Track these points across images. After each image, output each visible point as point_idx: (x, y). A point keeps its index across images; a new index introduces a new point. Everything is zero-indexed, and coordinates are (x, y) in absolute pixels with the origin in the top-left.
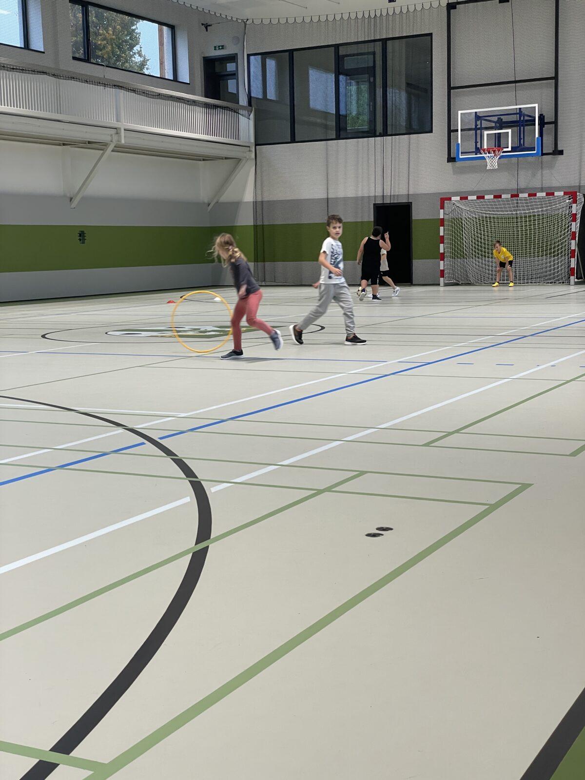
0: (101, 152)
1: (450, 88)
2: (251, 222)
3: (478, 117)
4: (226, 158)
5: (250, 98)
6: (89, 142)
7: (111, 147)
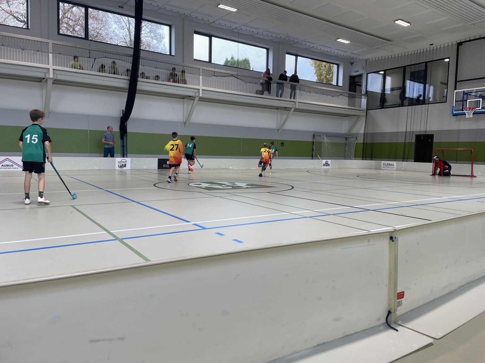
0: (289, 112)
1: (456, 82)
2: (362, 142)
3: (464, 93)
4: (354, 115)
5: (367, 91)
6: (286, 108)
7: (293, 110)
